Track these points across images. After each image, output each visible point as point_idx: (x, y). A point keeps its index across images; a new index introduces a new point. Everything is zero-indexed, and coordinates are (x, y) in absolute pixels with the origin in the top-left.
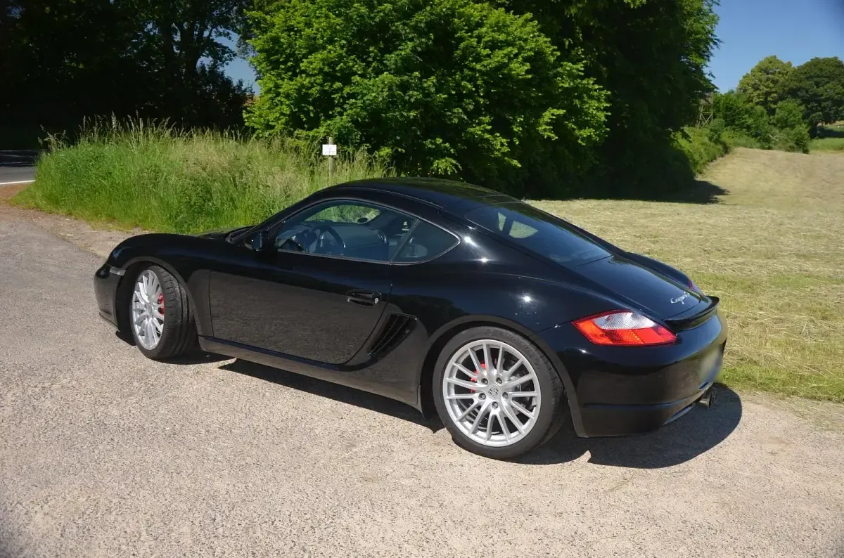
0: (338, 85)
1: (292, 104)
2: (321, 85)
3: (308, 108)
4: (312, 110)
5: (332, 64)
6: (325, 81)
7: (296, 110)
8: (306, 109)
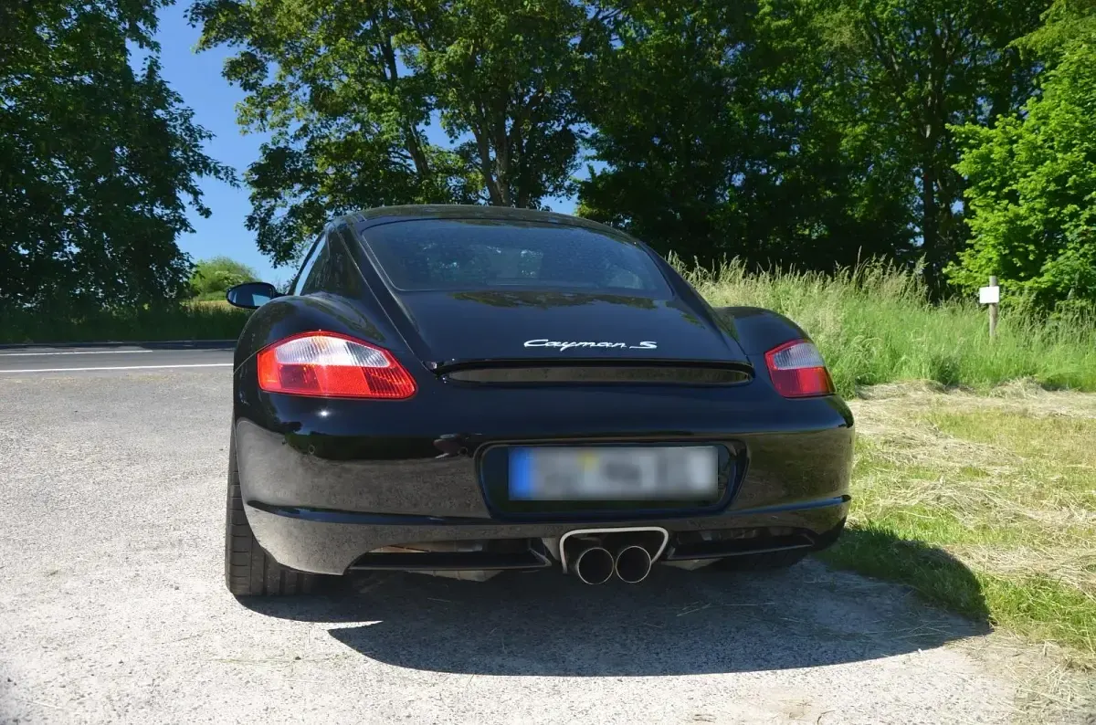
0: (1071, 208)
1: (1000, 244)
2: (1045, 211)
3: (1026, 249)
4: (1031, 251)
5: (1061, 180)
6: (1050, 205)
7: (1007, 252)
8: (1021, 250)
